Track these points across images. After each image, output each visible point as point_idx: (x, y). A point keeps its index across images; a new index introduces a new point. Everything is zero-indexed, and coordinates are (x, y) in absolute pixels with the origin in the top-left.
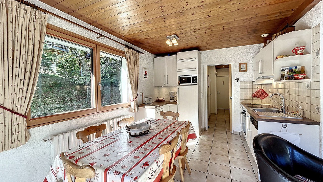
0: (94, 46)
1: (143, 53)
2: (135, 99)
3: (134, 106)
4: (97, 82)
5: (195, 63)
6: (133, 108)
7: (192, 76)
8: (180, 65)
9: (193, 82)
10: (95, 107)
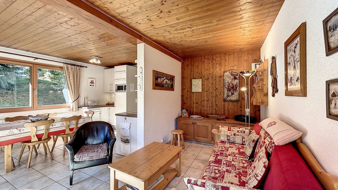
0: (31, 65)
1: (86, 67)
2: (73, 102)
3: (73, 107)
4: (33, 90)
5: (124, 75)
6: (72, 108)
7: (125, 85)
8: (117, 76)
9: (125, 90)
10: (31, 106)
